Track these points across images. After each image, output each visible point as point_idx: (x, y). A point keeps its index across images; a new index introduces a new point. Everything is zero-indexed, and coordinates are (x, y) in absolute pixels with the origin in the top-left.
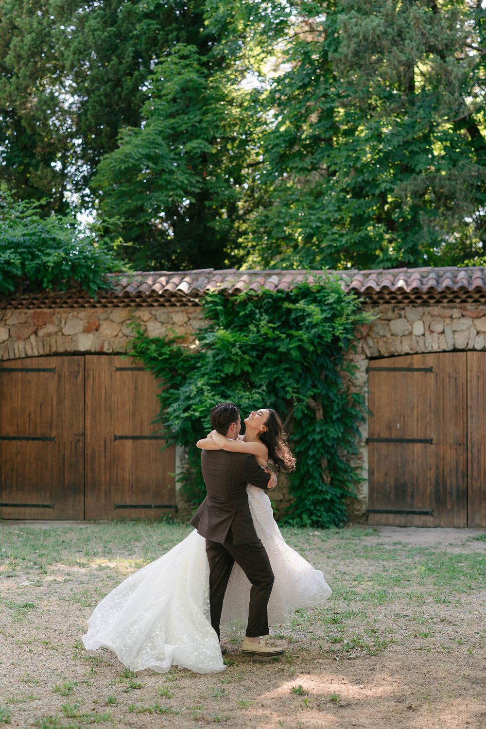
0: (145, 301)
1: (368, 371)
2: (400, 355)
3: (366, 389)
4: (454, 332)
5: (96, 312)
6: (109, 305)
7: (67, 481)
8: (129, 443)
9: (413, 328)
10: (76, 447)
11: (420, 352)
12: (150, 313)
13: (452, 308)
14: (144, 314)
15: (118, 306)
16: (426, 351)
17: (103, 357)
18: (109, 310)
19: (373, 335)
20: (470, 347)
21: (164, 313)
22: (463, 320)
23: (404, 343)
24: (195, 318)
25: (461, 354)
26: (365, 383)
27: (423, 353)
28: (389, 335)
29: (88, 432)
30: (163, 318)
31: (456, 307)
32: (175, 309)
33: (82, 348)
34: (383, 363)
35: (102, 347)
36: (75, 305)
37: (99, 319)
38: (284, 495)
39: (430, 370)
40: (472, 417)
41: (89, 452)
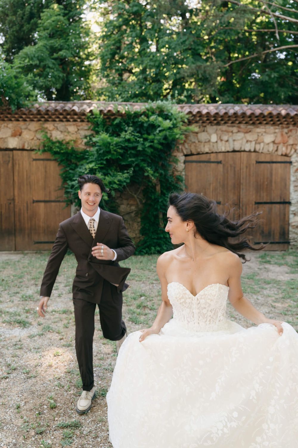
0: (50, 117)
1: (185, 162)
2: (203, 154)
3: (183, 173)
4: (234, 140)
5: (19, 124)
6: (28, 119)
7: (3, 227)
8: (42, 205)
9: (210, 138)
10: (9, 207)
11: (214, 152)
12: (54, 125)
13: (233, 126)
14: (49, 126)
15: (33, 121)
16: (218, 151)
17: (25, 152)
18: (27, 123)
19: (188, 141)
20: (243, 149)
21: (63, 125)
22: (239, 134)
23: (206, 146)
24: (82, 129)
25: (238, 153)
26: (183, 169)
27: (216, 152)
28: (197, 142)
29: (16, 198)
30: (62, 128)
31: (235, 126)
32: (69, 123)
33: (11, 146)
34: (194, 158)
35: (24, 146)
36: (6, 119)
37: (21, 129)
38: (136, 234)
39: (220, 162)
40: (243, 189)
41: (17, 210)
